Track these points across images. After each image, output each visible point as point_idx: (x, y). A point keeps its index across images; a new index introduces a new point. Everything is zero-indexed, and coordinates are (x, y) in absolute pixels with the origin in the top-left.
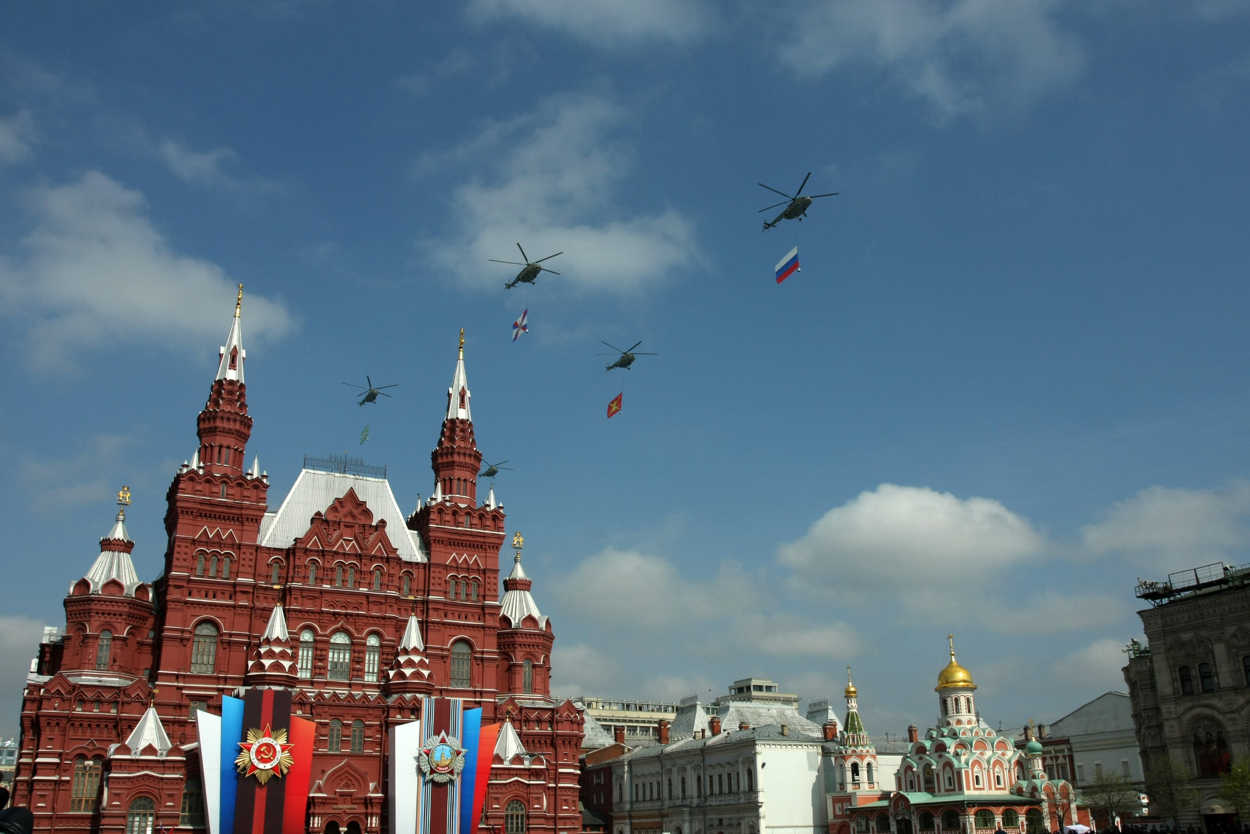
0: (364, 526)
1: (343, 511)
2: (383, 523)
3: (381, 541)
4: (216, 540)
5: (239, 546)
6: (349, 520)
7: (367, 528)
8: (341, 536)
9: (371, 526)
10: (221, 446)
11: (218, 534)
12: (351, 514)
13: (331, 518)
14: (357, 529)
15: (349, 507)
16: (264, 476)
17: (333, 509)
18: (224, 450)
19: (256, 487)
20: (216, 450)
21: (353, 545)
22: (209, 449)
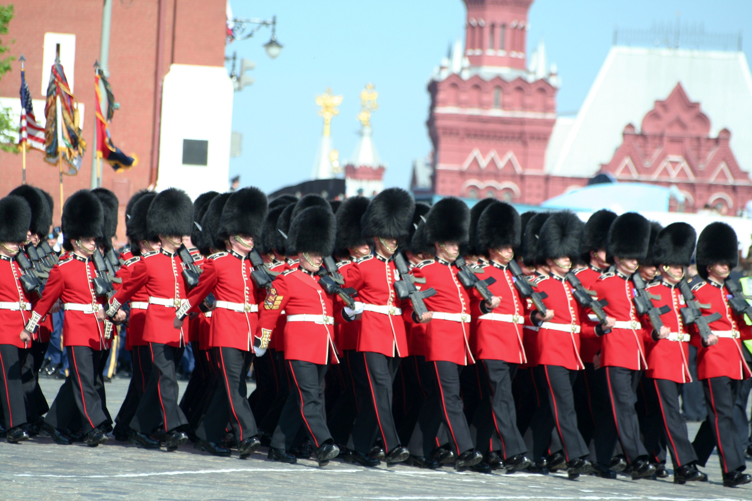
0: (698, 139)
1: (668, 117)
2: (726, 132)
3: (724, 159)
4: (492, 169)
5: (522, 177)
6: (676, 131)
7: (703, 142)
8: (663, 156)
9: (708, 139)
10: (493, 26)
11: (493, 162)
12: (680, 122)
13: (649, 130)
14: (688, 145)
15: (677, 111)
16: (551, 75)
17: (653, 115)
18: (498, 31)
19: (542, 90)
20: (487, 31)
21: (682, 170)
22: (477, 31)
